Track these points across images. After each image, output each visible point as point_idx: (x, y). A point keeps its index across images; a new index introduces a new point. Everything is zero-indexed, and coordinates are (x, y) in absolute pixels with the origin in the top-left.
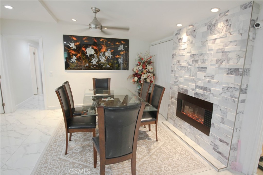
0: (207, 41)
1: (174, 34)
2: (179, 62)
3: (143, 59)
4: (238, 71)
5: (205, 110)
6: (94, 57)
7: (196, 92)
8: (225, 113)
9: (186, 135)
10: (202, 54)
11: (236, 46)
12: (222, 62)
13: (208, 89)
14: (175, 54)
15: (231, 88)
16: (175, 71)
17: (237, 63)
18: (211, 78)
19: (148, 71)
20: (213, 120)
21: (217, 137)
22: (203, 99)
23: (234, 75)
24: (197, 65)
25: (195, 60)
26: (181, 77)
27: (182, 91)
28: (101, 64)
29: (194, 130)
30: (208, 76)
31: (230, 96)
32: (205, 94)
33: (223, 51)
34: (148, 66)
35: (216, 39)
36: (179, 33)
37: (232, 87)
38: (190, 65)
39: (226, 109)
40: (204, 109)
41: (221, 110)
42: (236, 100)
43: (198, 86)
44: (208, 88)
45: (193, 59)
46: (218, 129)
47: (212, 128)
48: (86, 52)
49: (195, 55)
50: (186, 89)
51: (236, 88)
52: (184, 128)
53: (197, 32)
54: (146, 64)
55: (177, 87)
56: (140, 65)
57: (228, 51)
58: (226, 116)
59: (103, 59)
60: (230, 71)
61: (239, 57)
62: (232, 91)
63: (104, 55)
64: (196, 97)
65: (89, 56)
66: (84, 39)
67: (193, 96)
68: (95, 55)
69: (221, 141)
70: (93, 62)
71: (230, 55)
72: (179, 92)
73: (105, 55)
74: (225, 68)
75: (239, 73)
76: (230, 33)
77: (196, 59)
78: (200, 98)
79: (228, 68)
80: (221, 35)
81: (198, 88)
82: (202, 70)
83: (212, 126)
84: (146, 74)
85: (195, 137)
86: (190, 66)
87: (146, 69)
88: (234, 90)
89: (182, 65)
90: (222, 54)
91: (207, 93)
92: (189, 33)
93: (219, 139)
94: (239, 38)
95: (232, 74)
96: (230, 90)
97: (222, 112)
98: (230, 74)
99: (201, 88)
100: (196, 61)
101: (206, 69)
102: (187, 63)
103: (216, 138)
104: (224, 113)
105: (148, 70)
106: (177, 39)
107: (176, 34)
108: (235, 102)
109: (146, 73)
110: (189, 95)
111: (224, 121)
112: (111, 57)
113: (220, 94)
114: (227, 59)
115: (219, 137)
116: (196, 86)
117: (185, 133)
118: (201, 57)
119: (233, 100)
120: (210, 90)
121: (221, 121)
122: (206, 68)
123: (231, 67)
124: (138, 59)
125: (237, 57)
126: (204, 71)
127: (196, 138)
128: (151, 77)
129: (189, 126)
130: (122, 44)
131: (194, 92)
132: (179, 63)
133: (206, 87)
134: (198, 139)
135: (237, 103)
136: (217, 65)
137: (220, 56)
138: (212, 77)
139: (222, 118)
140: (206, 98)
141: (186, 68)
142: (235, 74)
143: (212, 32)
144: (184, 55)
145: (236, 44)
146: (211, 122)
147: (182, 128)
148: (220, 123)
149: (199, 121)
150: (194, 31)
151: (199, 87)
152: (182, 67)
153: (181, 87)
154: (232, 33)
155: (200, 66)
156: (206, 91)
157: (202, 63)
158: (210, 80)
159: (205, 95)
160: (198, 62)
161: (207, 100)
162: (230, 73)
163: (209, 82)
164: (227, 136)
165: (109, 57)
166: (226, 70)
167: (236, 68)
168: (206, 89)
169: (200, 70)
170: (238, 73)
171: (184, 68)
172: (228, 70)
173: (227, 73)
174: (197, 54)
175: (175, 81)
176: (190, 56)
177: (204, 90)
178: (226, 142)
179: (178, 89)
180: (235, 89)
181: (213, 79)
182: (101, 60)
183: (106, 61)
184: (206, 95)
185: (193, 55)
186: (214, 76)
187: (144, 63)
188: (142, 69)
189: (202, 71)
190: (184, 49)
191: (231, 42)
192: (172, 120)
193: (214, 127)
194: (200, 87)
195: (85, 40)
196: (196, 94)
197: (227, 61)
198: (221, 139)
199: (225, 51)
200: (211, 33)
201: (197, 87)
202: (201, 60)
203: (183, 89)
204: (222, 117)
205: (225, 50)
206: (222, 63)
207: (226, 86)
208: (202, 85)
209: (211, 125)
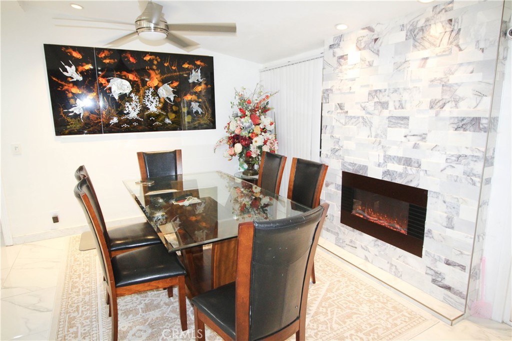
0: (406, 61)
1: (327, 46)
2: (340, 106)
3: (249, 102)
4: (479, 123)
5: (410, 206)
6: (132, 101)
7: (385, 169)
8: (454, 208)
9: (369, 261)
10: (395, 91)
11: (472, 72)
12: (444, 106)
13: (415, 162)
14: (331, 90)
15: (466, 156)
16: (333, 126)
17: (476, 107)
18: (419, 138)
19: (264, 128)
20: (429, 224)
21: (439, 257)
22: (403, 184)
23: (470, 131)
24: (386, 113)
25: (380, 103)
26: (348, 139)
27: (353, 169)
28: (150, 115)
29: (385, 249)
30: (413, 134)
31: (464, 173)
32: (407, 172)
33: (443, 83)
34: (262, 117)
35: (427, 58)
36: (339, 45)
37: (466, 154)
38: (369, 113)
39: (457, 198)
40: (408, 204)
41: (445, 202)
42: (477, 180)
43: (390, 156)
44: (414, 160)
45: (376, 100)
46: (442, 241)
47: (426, 240)
48: (110, 89)
49: (380, 91)
50: (362, 164)
51: (476, 156)
52: (362, 246)
53: (381, 43)
54: (258, 112)
55: (341, 160)
56: (244, 117)
57: (456, 84)
58: (458, 214)
59: (154, 105)
60: (460, 124)
61: (480, 94)
62: (468, 164)
63: (155, 94)
64: (386, 179)
65: (117, 98)
66: (103, 55)
67: (381, 179)
68: (133, 95)
69: (448, 263)
70: (128, 113)
71: (460, 92)
72: (346, 171)
73: (158, 95)
74: (451, 118)
75: (481, 126)
76: (458, 46)
77: (383, 100)
78: (396, 182)
79: (458, 117)
80: (438, 50)
81: (391, 160)
82: (399, 123)
83: (427, 237)
84: (260, 136)
85: (388, 262)
86: (369, 116)
87: (259, 124)
88: (472, 160)
89: (349, 114)
90: (442, 89)
91: (411, 171)
92: (363, 45)
93: (444, 260)
94: (479, 57)
95: (465, 130)
96: (463, 161)
97: (447, 206)
98: (462, 129)
99: (399, 160)
100: (384, 105)
101: (408, 120)
102: (362, 109)
103: (438, 259)
104: (452, 207)
105: (265, 126)
106: (334, 56)
107: (331, 47)
108: (474, 184)
109: (261, 134)
110: (369, 176)
111: (454, 224)
112: (172, 99)
113: (442, 171)
114: (453, 100)
115: (443, 257)
116: (385, 156)
117: (366, 256)
118: (395, 97)
119: (471, 181)
120: (418, 163)
121: (447, 224)
122: (407, 118)
123: (463, 116)
124: (237, 101)
125: (476, 95)
126: (402, 126)
127: (392, 265)
128: (271, 143)
129: (373, 240)
130: (197, 67)
131: (381, 170)
132: (342, 109)
133: (410, 158)
134: (396, 266)
135: (478, 185)
136: (432, 112)
137: (437, 93)
138: (423, 137)
139: (449, 219)
140: (411, 181)
141: (361, 120)
142: (472, 129)
143: (417, 44)
144: (354, 93)
145: (471, 70)
146: (424, 228)
147: (356, 248)
148: (444, 228)
149: (397, 229)
150: (376, 40)
151: (394, 159)
152: (351, 116)
153: (349, 161)
154: (462, 47)
155: (393, 116)
156: (410, 165)
157: (397, 107)
158: (418, 143)
159: (407, 175)
160: (388, 105)
161: (412, 185)
162: (462, 127)
163: (415, 146)
164: (462, 253)
165: (169, 99)
166: (452, 121)
167: (474, 118)
168: (411, 163)
169: (394, 123)
170: (479, 126)
171: (354, 120)
172: (456, 121)
173: (456, 127)
174: (385, 90)
175: (334, 149)
176: (369, 94)
177: (404, 164)
178: (459, 265)
179: (343, 165)
180: (475, 159)
181: (424, 140)
182: (149, 106)
183: (162, 109)
184: (410, 175)
185: (376, 91)
186: (426, 134)
187: (253, 111)
188: (251, 124)
189: (399, 125)
190: (353, 80)
191: (461, 64)
192: (332, 232)
193: (433, 237)
194: (396, 159)
195: (105, 58)
196: (386, 173)
197: (454, 103)
198: (448, 260)
199: (450, 82)
200: (415, 46)
201: (388, 158)
202: (394, 101)
203: (355, 164)
204: (447, 216)
205: (448, 80)
206: (442, 108)
207: (456, 154)
208: (400, 154)
209: (425, 235)
